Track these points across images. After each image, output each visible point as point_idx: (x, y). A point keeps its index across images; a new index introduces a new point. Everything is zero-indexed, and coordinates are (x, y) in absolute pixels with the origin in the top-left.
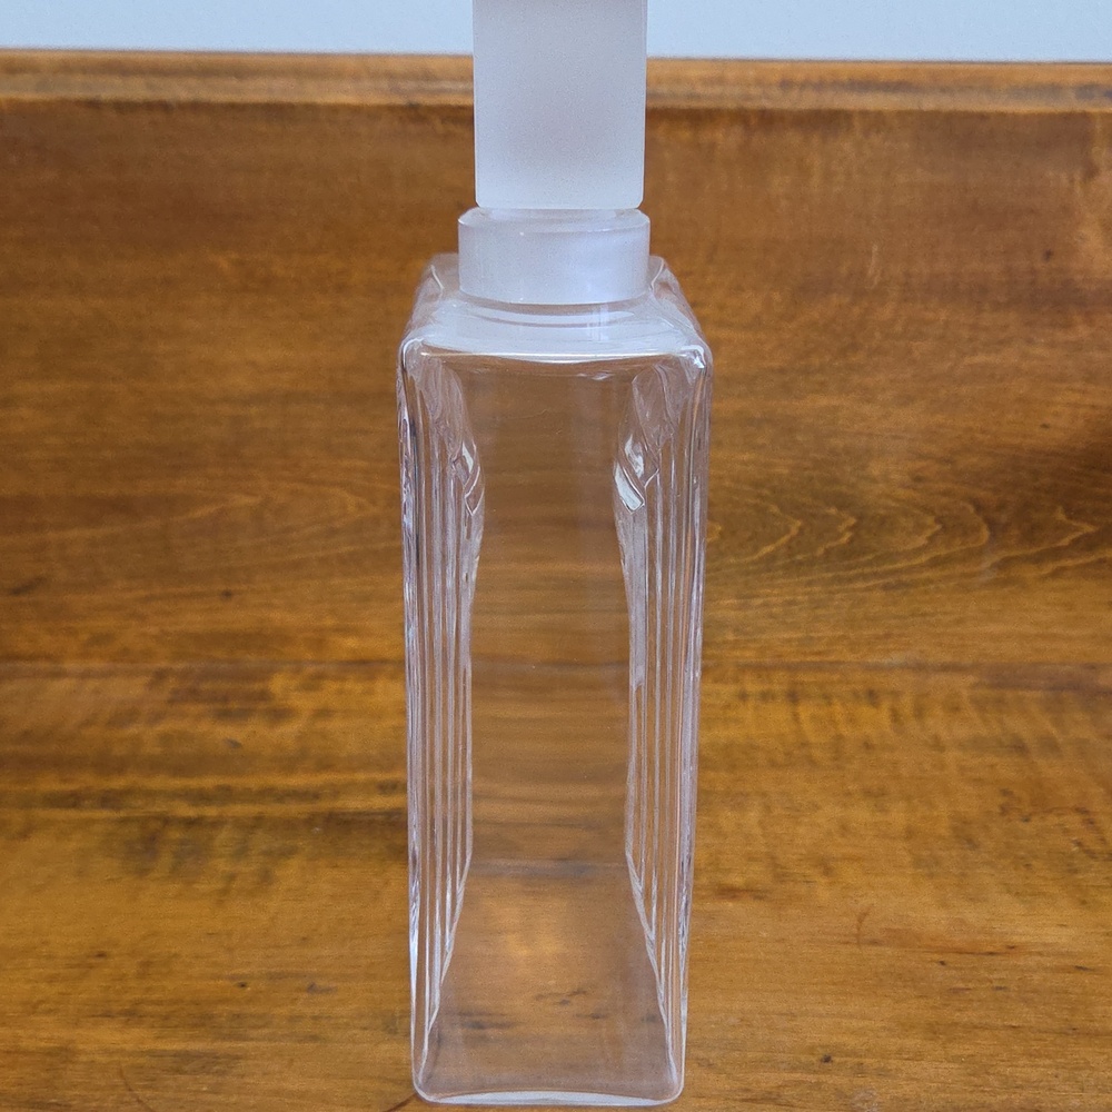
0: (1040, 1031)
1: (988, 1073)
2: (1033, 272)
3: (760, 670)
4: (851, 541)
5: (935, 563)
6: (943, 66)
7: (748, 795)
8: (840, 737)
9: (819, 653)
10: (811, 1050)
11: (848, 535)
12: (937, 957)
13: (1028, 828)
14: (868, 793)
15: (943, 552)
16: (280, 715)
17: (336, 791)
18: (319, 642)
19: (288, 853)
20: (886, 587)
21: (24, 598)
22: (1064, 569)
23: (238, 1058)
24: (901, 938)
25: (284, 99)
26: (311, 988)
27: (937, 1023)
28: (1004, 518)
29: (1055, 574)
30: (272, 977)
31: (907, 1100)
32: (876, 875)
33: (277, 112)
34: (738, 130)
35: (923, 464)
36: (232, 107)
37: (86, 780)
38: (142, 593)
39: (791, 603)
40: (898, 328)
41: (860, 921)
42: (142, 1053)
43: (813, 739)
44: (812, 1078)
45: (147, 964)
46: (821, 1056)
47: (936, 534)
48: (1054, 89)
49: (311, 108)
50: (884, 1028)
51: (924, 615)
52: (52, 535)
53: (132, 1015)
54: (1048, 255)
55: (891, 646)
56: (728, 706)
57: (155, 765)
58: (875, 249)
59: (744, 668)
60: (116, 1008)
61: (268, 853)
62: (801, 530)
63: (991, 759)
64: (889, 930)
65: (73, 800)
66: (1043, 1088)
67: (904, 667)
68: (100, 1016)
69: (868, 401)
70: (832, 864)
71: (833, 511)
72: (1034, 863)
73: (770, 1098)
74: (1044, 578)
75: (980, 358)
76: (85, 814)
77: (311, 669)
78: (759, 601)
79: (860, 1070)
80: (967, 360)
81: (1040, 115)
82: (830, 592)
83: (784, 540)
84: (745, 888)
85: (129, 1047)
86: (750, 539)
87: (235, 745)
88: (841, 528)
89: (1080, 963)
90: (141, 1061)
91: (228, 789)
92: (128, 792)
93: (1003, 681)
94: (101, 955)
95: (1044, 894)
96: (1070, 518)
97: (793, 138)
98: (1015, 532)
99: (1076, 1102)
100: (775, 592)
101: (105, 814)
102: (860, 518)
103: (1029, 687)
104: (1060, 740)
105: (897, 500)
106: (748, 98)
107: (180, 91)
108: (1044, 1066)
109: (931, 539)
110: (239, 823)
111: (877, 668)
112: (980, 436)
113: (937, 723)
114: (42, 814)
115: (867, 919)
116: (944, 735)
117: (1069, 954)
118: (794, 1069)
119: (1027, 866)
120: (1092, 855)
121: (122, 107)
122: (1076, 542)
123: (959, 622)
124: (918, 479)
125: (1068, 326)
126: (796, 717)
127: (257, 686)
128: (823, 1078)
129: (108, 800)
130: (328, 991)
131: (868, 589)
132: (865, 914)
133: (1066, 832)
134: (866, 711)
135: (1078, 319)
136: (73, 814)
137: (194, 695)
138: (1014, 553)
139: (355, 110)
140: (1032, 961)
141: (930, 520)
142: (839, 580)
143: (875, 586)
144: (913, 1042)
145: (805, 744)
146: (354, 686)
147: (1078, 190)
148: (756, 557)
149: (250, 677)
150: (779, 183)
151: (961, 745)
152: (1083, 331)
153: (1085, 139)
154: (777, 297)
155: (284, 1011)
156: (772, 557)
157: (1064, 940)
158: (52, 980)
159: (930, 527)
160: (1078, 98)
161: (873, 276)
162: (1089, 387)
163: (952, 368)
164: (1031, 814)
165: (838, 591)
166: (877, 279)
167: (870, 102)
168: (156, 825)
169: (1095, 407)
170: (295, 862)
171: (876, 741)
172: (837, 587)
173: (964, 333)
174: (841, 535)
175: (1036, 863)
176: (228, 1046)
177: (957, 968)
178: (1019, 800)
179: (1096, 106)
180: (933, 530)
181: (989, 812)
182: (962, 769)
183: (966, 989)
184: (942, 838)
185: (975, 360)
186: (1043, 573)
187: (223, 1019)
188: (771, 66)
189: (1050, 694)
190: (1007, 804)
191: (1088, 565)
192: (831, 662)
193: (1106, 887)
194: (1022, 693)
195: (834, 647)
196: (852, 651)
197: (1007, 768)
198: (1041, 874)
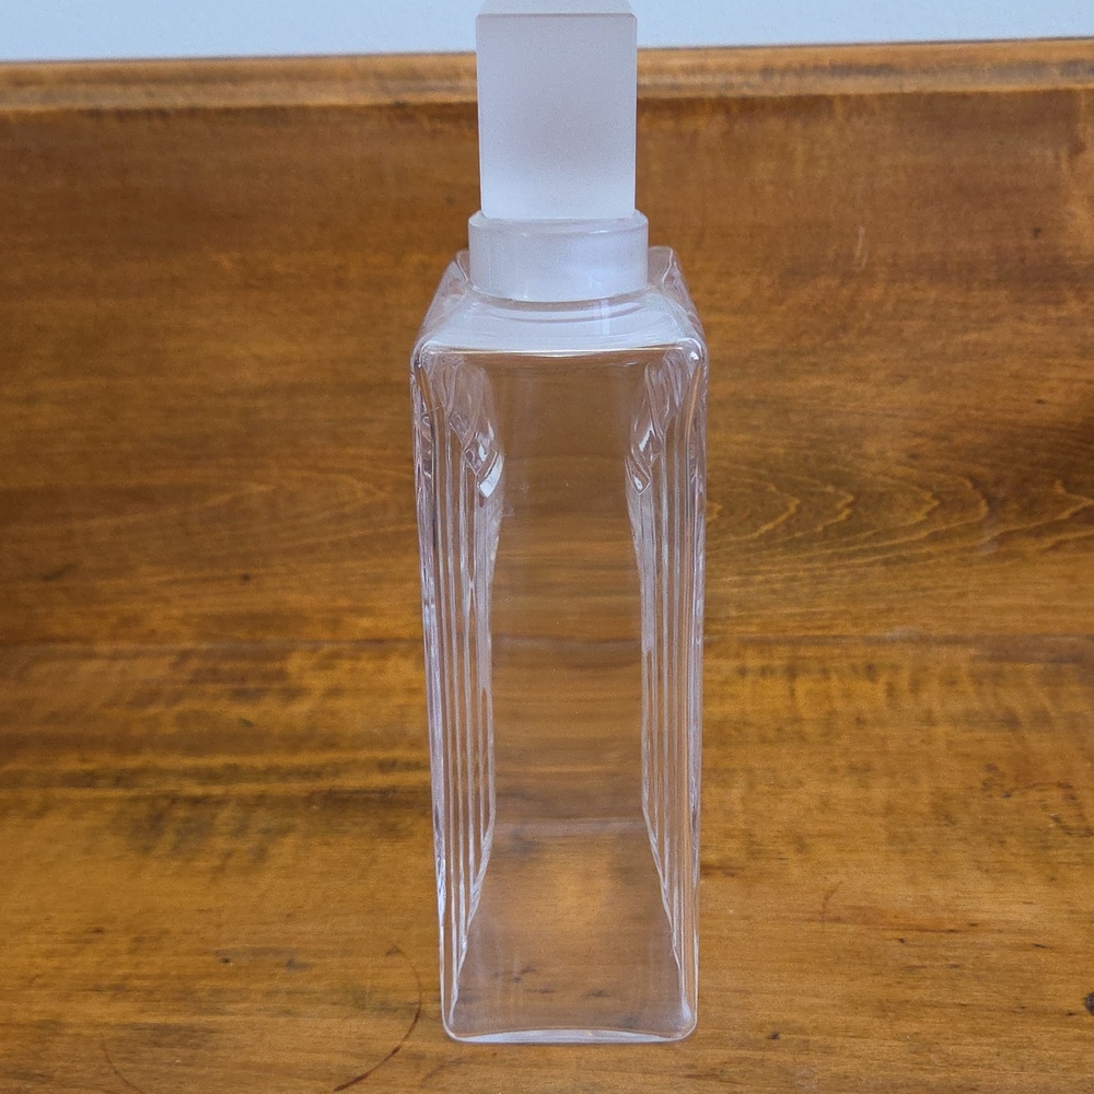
0: (988, 1010)
1: (930, 1051)
2: (1022, 249)
3: (762, 645)
4: (849, 518)
5: (935, 538)
7: (734, 771)
8: (832, 713)
9: (823, 628)
10: (760, 1027)
11: (847, 512)
12: (900, 935)
13: (1006, 803)
14: (853, 769)
15: (942, 527)
16: (293, 694)
17: (338, 769)
18: (335, 623)
19: (284, 831)
20: (886, 563)
21: (54, 585)
22: (1066, 542)
23: (212, 1032)
24: (867, 916)
25: (276, 102)
26: (290, 964)
27: (888, 1001)
28: (1001, 493)
29: (1056, 547)
30: (256, 953)
31: (846, 1077)
32: (849, 851)
34: (720, 118)
35: (918, 441)
36: (227, 112)
37: (103, 760)
38: (164, 578)
39: (793, 579)
40: (889, 307)
41: (826, 898)
42: (124, 1027)
43: (806, 713)
44: (758, 1055)
45: (138, 940)
46: (769, 1034)
47: (935, 509)
48: (1038, 67)
49: (303, 110)
50: (835, 1006)
51: (924, 590)
52: (78, 525)
53: (120, 990)
54: (1037, 232)
55: (893, 620)
56: (726, 682)
57: (171, 745)
58: (862, 231)
59: (747, 643)
60: (105, 982)
61: (265, 832)
62: (799, 508)
63: (980, 734)
64: (854, 907)
65: (89, 780)
66: (983, 1066)
67: (909, 640)
68: (90, 990)
69: (861, 381)
70: (808, 841)
71: (830, 489)
72: (1008, 839)
73: (713, 1074)
74: (1044, 552)
75: (973, 336)
76: (98, 794)
77: (327, 648)
78: (760, 578)
79: (805, 1047)
80: (959, 338)
81: (1024, 94)
82: (831, 568)
83: (783, 517)
84: (718, 865)
85: (113, 1020)
86: (749, 517)
87: (247, 724)
88: (839, 506)
89: (1040, 941)
90: (122, 1033)
91: (235, 768)
92: (142, 771)
93: (1004, 652)
94: (98, 931)
95: (1014, 871)
96: (1069, 491)
97: (775, 124)
98: (1015, 506)
99: (1013, 1081)
100: (776, 569)
101: (118, 793)
102: (858, 495)
103: (1030, 660)
104: (1053, 714)
105: (893, 477)
106: (729, 86)
107: (177, 99)
108: (988, 1045)
109: (929, 514)
110: (242, 802)
111: (881, 642)
112: (974, 413)
113: (932, 697)
114: (59, 793)
115: (835, 895)
116: (936, 707)
117: (1030, 932)
118: (741, 1046)
119: (1002, 843)
120: (1068, 831)
121: (122, 115)
122: (1076, 514)
123: (961, 595)
124: (914, 456)
125: (1059, 303)
126: (792, 692)
127: (277, 665)
128: (769, 1054)
129: (121, 779)
130: (304, 966)
131: (869, 565)
132: (833, 892)
133: (1045, 808)
134: (864, 686)
135: (1069, 294)
136: (87, 793)
137: (214, 675)
138: (1012, 527)
140: (989, 939)
141: (927, 496)
142: (840, 556)
143: (876, 562)
144: (861, 1020)
145: (797, 720)
146: (367, 665)
147: (1064, 166)
148: (756, 535)
149: (269, 656)
150: (763, 169)
151: (953, 720)
152: (1074, 307)
153: (1070, 116)
154: (766, 280)
155: (263, 986)
156: (770, 535)
157: (1028, 918)
158: (49, 954)
159: (928, 503)
160: (1062, 74)
161: (861, 258)
162: (1084, 363)
163: (943, 346)
164: (1013, 790)
165: (839, 567)
166: (865, 260)
167: (853, 86)
168: (164, 803)
169: (1090, 382)
170: (290, 841)
171: (869, 716)
172: (837, 563)
173: (954, 311)
174: (841, 512)
175: (1011, 840)
176: (204, 1019)
177: (915, 946)
178: (1004, 775)
179: (1080, 82)
180: (932, 506)
181: (971, 788)
182: (950, 744)
183: (922, 967)
184: (920, 814)
185: (966, 338)
186: (1043, 546)
187: (203, 994)
188: (753, 52)
189: (1050, 666)
190: (990, 779)
191: (1088, 538)
192: (835, 637)
193: (1077, 864)
194: (1020, 666)
195: (835, 622)
196: (855, 625)
197: (996, 743)
198: (1014, 850)
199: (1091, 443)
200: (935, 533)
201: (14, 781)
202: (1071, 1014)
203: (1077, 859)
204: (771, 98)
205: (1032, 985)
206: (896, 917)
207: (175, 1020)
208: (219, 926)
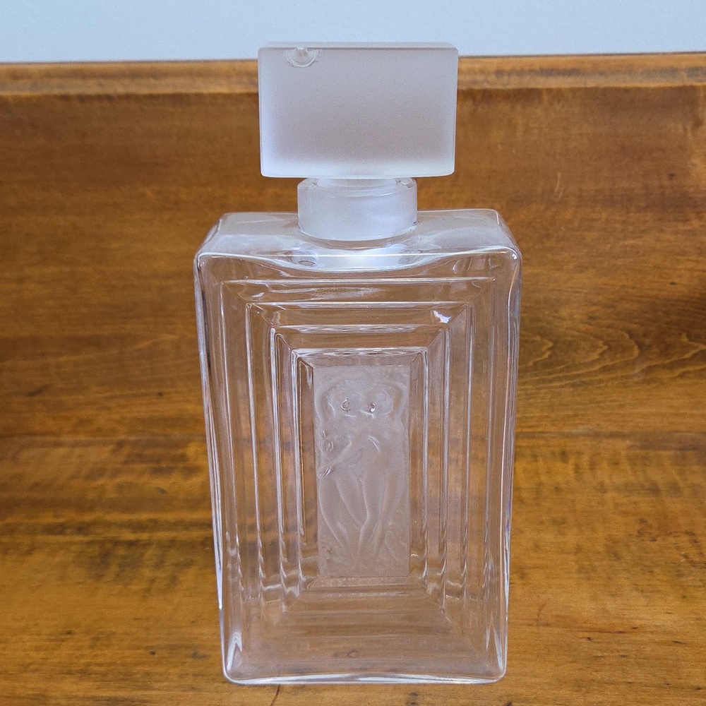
0: (646, 686)
2: (661, 187)
4: (550, 356)
5: (604, 370)
6: (600, 58)
8: (540, 484)
9: (533, 427)
10: (500, 698)
11: (549, 353)
12: (587, 635)
13: (653, 545)
14: (554, 522)
15: (609, 363)
16: (192, 471)
19: (189, 564)
20: (573, 385)
21: (37, 398)
22: (688, 372)
23: (144, 702)
24: (567, 622)
25: (183, 91)
26: (195, 656)
27: (581, 680)
28: (648, 341)
29: (682, 376)
30: (172, 648)
32: (553, 578)
33: (178, 99)
35: (594, 308)
36: (151, 97)
37: (70, 516)
38: (109, 394)
40: (576, 224)
41: (540, 610)
42: (88, 698)
43: (524, 485)
45: (96, 639)
46: (506, 702)
47: (605, 351)
48: (673, 71)
49: (199, 96)
50: (547, 683)
51: (598, 402)
52: (51, 360)
53: (84, 673)
54: (671, 176)
55: (578, 422)
57: (113, 506)
58: (559, 175)
60: (74, 668)
61: (177, 565)
63: (635, 498)
64: (558, 616)
65: (60, 529)
67: (587, 435)
68: (65, 673)
69: (558, 270)
70: (526, 571)
71: (538, 338)
72: (654, 570)
74: (674, 379)
75: (630, 242)
76: (68, 539)
80: (621, 243)
81: (664, 89)
82: (537, 389)
85: (81, 694)
87: (162, 491)
88: (544, 349)
89: (678, 638)
90: (87, 703)
91: (155, 521)
92: (94, 523)
93: (649, 443)
94: (69, 633)
95: (660, 591)
96: (691, 340)
97: (504, 107)
98: (656, 350)
101: (80, 538)
102: (555, 342)
103: (665, 448)
104: (682, 485)
105: (578, 331)
106: (475, 82)
107: (118, 88)
109: (602, 354)
110: (160, 544)
111: (569, 436)
112: (630, 290)
113: (604, 474)
114: (41, 538)
115: (545, 608)
116: (607, 481)
117: (671, 633)
119: (651, 572)
120: (693, 564)
121: (83, 99)
122: (695, 355)
123: (621, 406)
124: (591, 318)
125: (686, 221)
127: (180, 451)
129: (81, 529)
130: (205, 656)
131: (562, 387)
132: (544, 605)
133: (678, 548)
134: (559, 465)
135: (692, 216)
136: (60, 538)
137: (140, 458)
138: (654, 363)
139: (227, 97)
140: (646, 638)
141: (600, 343)
142: (544, 381)
143: (567, 385)
144: (565, 693)
145: (518, 489)
147: (689, 134)
149: (176, 445)
151: (617, 489)
152: (695, 224)
153: (693, 103)
155: (177, 670)
157: (669, 624)
158: (38, 649)
159: (601, 348)
160: (688, 76)
161: (558, 192)
162: (700, 259)
163: (611, 248)
164: (657, 536)
165: (542, 388)
166: (561, 194)
167: (554, 83)
168: (109, 546)
169: (704, 271)
170: (192, 571)
171: (563, 486)
172: (541, 386)
173: (618, 226)
174: (544, 353)
175: (657, 570)
176: (139, 694)
177: (598, 642)
178: (651, 527)
179: (699, 81)
180: (603, 350)
181: (630, 535)
182: (616, 505)
183: (602, 657)
184: (599, 553)
185: (626, 243)
186: (674, 376)
187: (139, 676)
188: (491, 60)
189: (678, 453)
190: (642, 529)
191: (702, 370)
192: (539, 432)
193: (700, 586)
194: (660, 452)
195: (541, 423)
196: (553, 425)
197: (645, 505)
198: (660, 577)
199: (704, 310)
200: (604, 367)
201: (12, 530)
202: (699, 689)
203: (701, 584)
204: (502, 91)
205: (674, 669)
206: (585, 623)
207: (120, 694)
208: (148, 629)
